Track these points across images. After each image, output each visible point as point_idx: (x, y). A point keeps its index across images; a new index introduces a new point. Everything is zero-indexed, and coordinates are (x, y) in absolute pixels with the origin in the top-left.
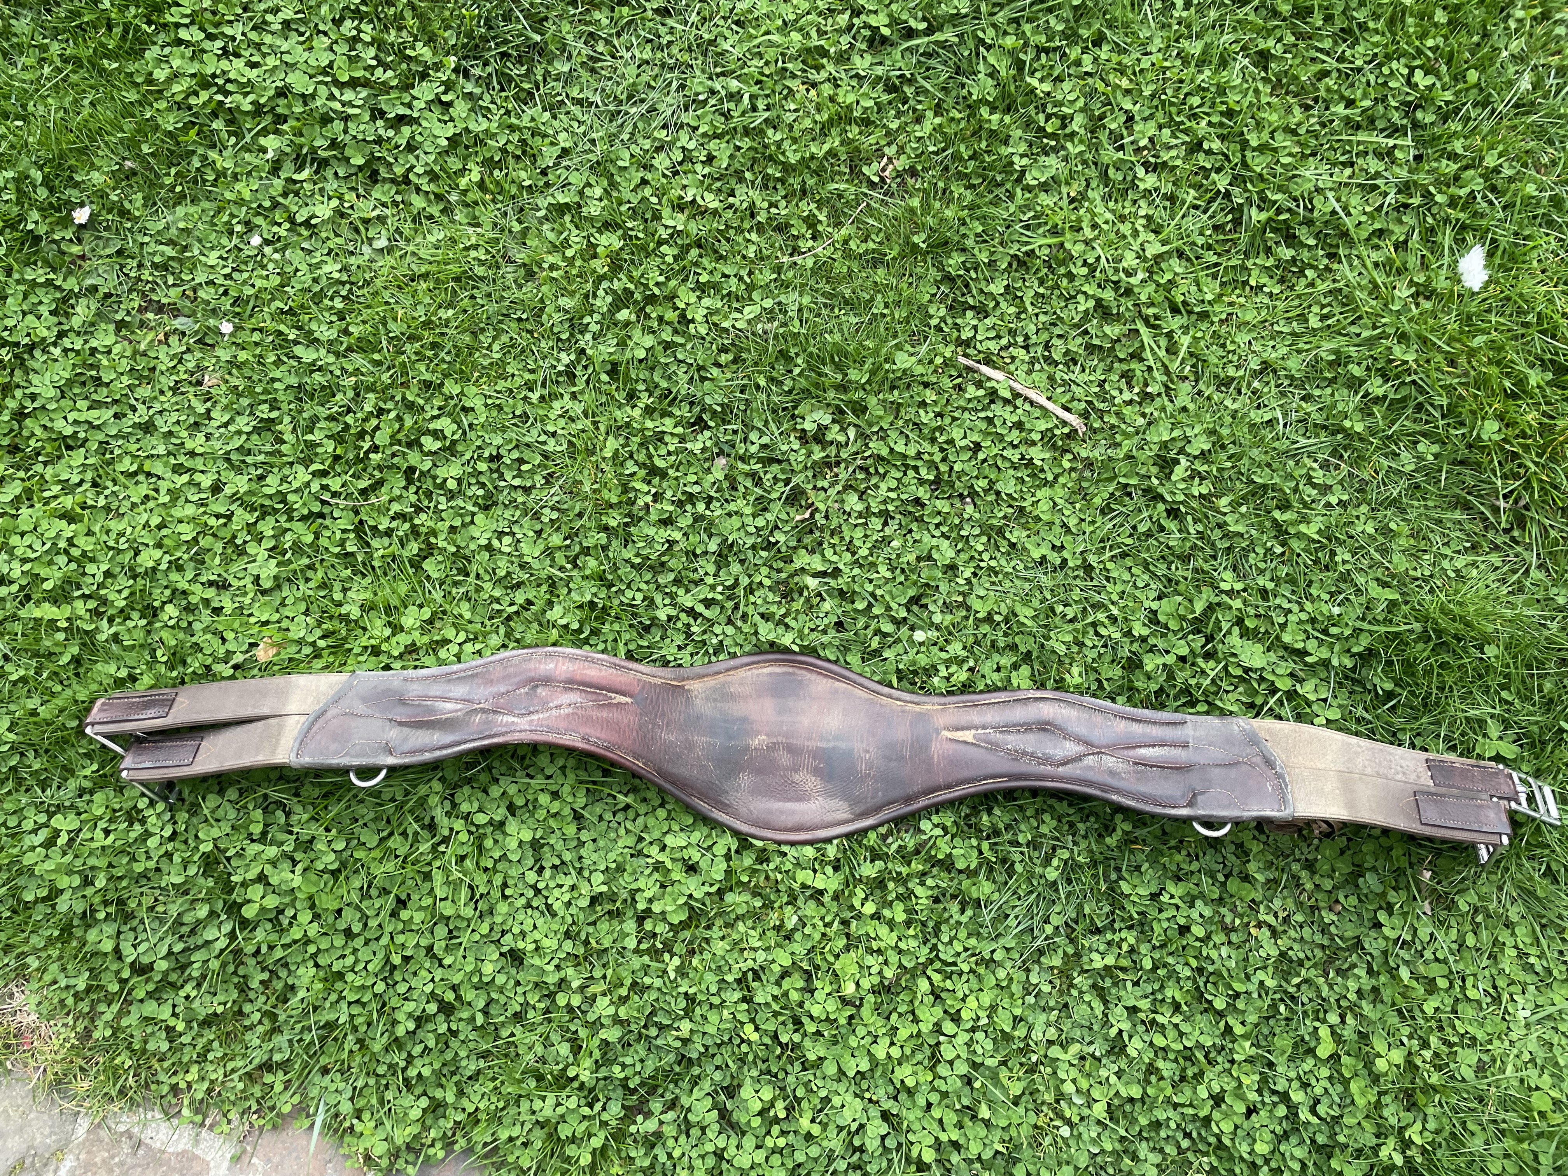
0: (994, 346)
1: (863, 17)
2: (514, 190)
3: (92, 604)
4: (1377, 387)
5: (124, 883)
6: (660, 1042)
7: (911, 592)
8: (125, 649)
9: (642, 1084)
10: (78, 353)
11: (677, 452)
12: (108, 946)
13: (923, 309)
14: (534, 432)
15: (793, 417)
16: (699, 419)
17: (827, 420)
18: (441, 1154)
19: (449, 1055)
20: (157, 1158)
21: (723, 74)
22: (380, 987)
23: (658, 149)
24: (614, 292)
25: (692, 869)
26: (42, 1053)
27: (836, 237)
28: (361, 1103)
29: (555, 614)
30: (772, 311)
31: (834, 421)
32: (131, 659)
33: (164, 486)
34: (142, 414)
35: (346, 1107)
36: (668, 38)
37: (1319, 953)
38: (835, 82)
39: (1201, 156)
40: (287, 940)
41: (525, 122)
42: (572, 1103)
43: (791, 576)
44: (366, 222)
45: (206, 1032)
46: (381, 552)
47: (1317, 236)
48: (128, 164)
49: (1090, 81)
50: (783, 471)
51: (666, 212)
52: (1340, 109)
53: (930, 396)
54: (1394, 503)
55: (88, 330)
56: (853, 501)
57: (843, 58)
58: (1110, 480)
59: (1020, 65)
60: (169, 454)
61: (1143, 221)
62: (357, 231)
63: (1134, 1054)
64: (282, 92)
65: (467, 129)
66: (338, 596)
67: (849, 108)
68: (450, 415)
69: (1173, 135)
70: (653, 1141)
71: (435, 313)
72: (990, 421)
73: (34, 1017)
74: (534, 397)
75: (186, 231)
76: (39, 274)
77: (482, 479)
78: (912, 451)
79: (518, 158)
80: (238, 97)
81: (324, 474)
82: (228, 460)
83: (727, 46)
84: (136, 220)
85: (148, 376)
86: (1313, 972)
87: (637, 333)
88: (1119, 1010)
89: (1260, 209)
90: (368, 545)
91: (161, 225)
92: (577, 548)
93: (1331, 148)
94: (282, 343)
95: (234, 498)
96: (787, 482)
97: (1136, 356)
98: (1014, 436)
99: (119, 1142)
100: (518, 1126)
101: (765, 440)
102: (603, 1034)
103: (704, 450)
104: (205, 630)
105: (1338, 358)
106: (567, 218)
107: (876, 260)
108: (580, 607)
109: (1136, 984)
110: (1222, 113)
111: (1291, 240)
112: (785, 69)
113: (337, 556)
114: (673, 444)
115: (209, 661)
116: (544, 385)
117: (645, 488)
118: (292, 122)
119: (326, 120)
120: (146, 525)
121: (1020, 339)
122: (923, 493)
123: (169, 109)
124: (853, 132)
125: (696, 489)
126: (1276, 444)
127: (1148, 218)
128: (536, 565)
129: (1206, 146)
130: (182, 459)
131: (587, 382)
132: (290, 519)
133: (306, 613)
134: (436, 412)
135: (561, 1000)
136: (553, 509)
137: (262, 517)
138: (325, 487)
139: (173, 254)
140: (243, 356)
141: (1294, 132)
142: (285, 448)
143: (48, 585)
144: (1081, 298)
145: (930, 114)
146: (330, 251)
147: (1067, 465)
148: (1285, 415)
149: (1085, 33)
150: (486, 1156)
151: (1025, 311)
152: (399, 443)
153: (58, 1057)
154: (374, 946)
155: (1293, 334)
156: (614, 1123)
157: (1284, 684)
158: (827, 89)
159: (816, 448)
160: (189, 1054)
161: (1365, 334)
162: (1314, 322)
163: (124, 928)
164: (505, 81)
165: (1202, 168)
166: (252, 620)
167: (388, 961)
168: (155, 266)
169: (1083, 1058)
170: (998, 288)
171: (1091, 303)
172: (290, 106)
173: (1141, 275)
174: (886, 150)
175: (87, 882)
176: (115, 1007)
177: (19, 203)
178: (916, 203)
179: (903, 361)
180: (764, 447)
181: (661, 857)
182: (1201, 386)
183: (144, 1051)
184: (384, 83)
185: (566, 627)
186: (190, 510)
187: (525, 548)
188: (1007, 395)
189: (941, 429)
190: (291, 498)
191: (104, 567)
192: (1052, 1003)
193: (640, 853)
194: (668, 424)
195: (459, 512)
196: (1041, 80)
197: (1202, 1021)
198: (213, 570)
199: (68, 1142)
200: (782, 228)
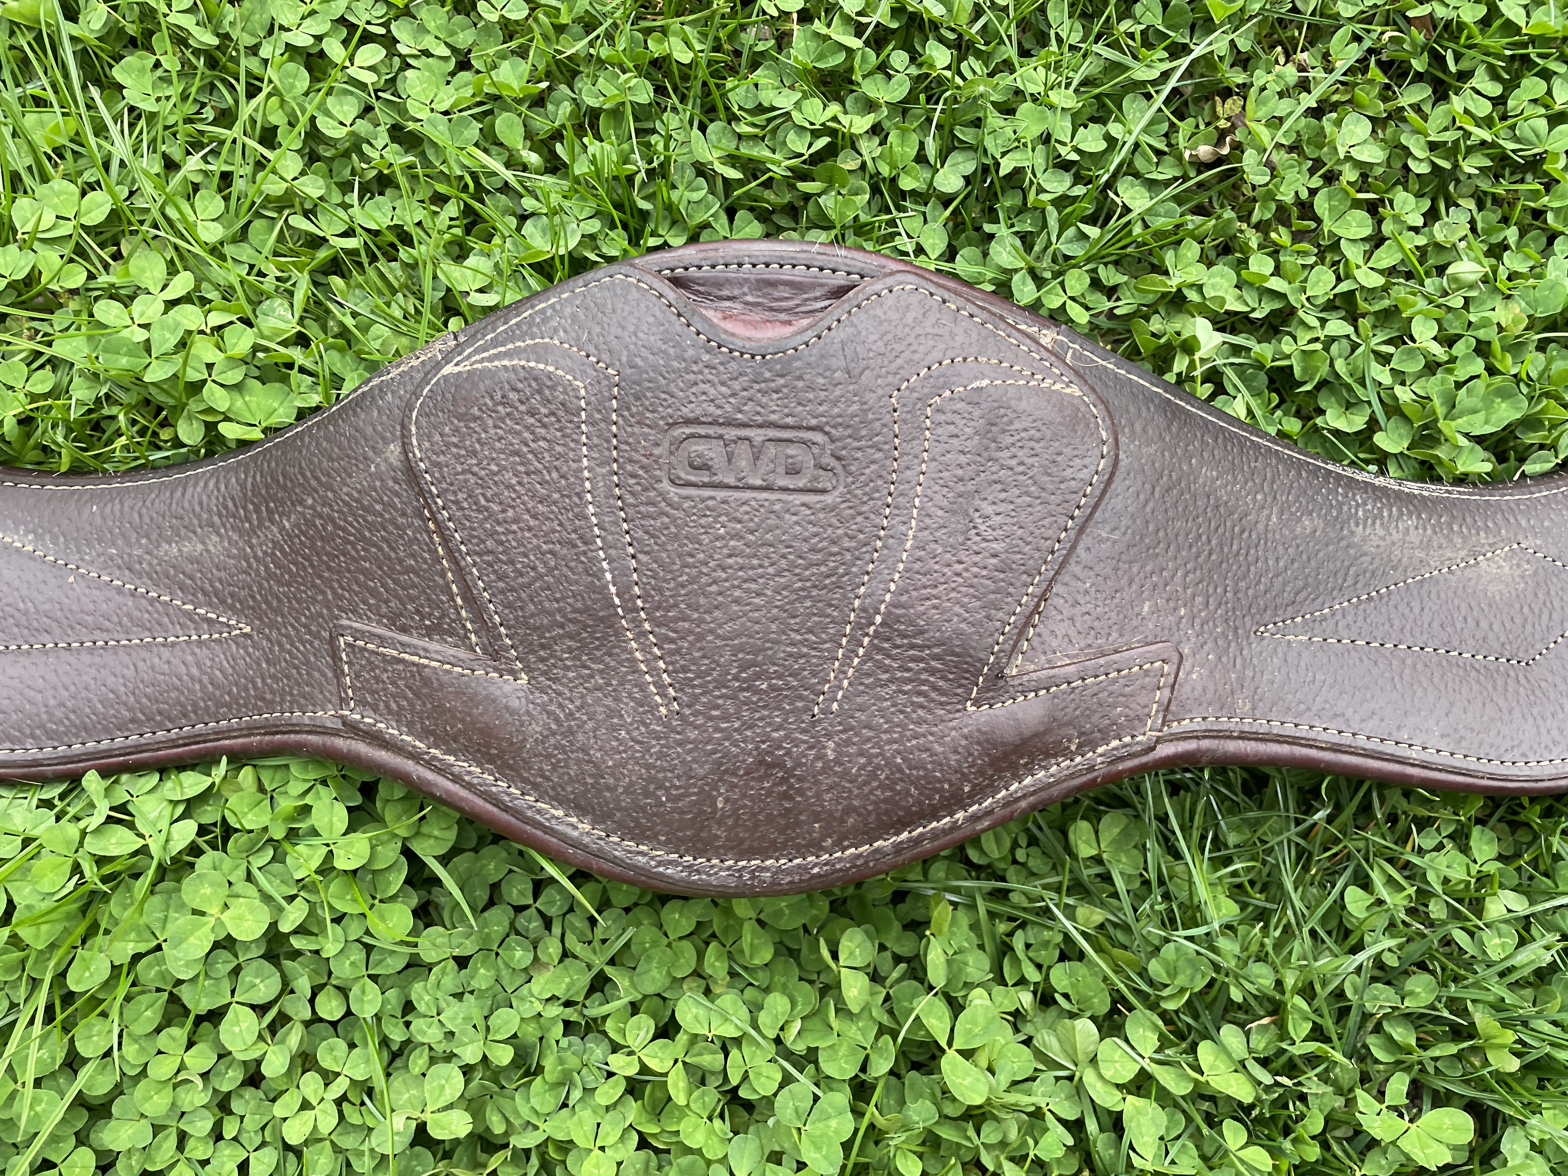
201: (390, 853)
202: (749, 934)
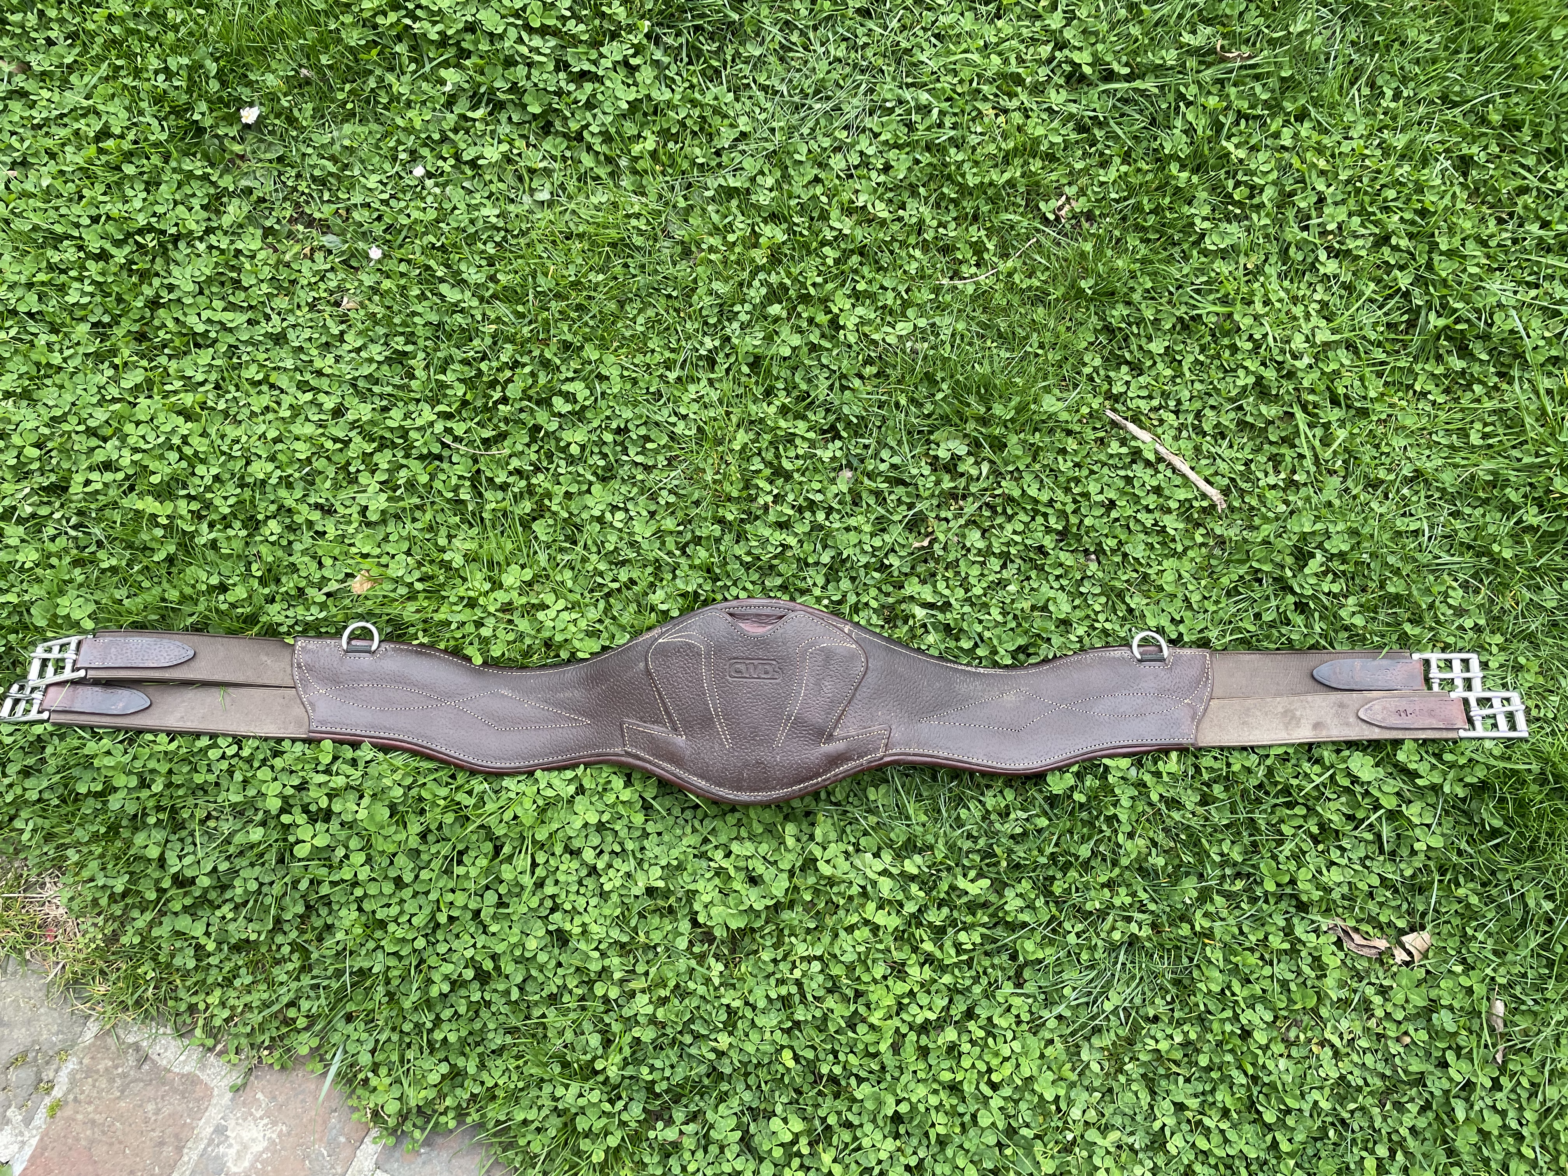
0: (1144, 406)
1: (1066, 52)
2: (685, 165)
3: (195, 506)
4: (1532, 516)
5: (181, 792)
6: (693, 1051)
7: (1021, 641)
8: (222, 557)
9: (667, 1092)
10: (222, 252)
11: (804, 457)
12: (153, 852)
13: (1080, 355)
14: (665, 412)
15: (928, 442)
16: (833, 427)
17: (962, 450)
18: (452, 1124)
19: (477, 1025)
20: (160, 1076)
21: (913, 85)
22: (420, 943)
23: (837, 150)
24: (769, 285)
25: (754, 881)
26: (64, 949)
27: (1001, 267)
28: (380, 1057)
29: (657, 597)
30: (923, 331)
31: (969, 453)
32: (226, 567)
33: (287, 400)
34: (275, 325)
35: (365, 1059)
36: (865, 39)
37: (1378, 1082)
38: (1026, 113)
39: (1386, 250)
40: (335, 878)
41: (709, 99)
42: (595, 1097)
43: (900, 602)
44: (532, 171)
45: (235, 957)
46: (493, 505)
47: (1490, 353)
48: (304, 71)
49: (1286, 155)
50: (908, 494)
51: (835, 213)
52: (1534, 228)
53: (1071, 444)
54: (1530, 638)
55: (236, 231)
56: (974, 538)
57: (1037, 89)
58: (1242, 562)
59: (1218, 126)
60: (296, 369)
61: (1317, 306)
62: (520, 179)
63: (1174, 1152)
64: (471, 28)
65: (649, 97)
66: (442, 541)
67: (1037, 141)
68: (584, 379)
69: (1362, 225)
70: (669, 1150)
71: (585, 276)
72: (1128, 480)
73: (61, 910)
74: (672, 376)
75: (351, 150)
76: (196, 166)
77: (605, 450)
78: (1044, 497)
79: (694, 133)
80: (427, 25)
81: (449, 416)
82: (354, 386)
83: (923, 58)
84: (302, 129)
85: (288, 288)
86: (1370, 1100)
87: (785, 331)
88: (1166, 1105)
89: (1439, 315)
90: (481, 495)
91: (326, 139)
92: (689, 536)
93: (1519, 266)
94: (428, 277)
95: (353, 425)
96: (911, 506)
97: (1288, 441)
98: (1151, 500)
99: (125, 1053)
100: (535, 1110)
101: (896, 460)
102: (636, 1032)
103: (834, 459)
104: (304, 552)
105: (1496, 480)
106: (734, 203)
107: (1039, 298)
108: (684, 595)
109: (1187, 1080)
110: (1416, 211)
111: (1464, 352)
112: (979, 91)
113: (448, 501)
114: (802, 448)
115: (303, 584)
116: (682, 367)
117: (768, 488)
118: (474, 59)
119: (509, 62)
120: (263, 436)
121: (1172, 404)
122: (1048, 542)
123: (354, 25)
124: (1036, 165)
125: (819, 497)
126: (1418, 555)
127: (1324, 304)
128: (645, 545)
129: (1394, 241)
130: (308, 376)
131: (728, 371)
132: (407, 456)
133: (408, 553)
134: (571, 375)
135: (599, 990)
136: (670, 492)
137: (379, 449)
138: (448, 431)
139: (333, 169)
140: (387, 284)
141: (1484, 244)
142: (414, 384)
143: (155, 479)
144: (1241, 372)
145: (1117, 160)
146: (492, 194)
147: (1199, 539)
148: (1432, 527)
149: (1289, 106)
150: (495, 1135)
151: (1182, 375)
152: (530, 399)
153: (81, 956)
154: (421, 900)
155: (1451, 447)
156: (633, 1125)
157: (1389, 803)
158: (1017, 118)
159: (947, 477)
160: (214, 976)
161: (1527, 460)
162: (1475, 439)
163: (173, 838)
164: (694, 53)
165: (1387, 263)
166: (354, 550)
167: (433, 918)
168: (314, 179)
169: (1119, 1147)
170: (1157, 347)
171: (1251, 380)
172: (476, 43)
173: (1307, 360)
174: (1067, 189)
175: (144, 784)
176: (149, 916)
177: (189, 91)
178: (1088, 247)
179: (1050, 404)
180: (894, 466)
181: (725, 864)
182: (1350, 483)
183: (169, 965)
184: (573, 36)
185: (665, 613)
186: (309, 429)
187: (638, 526)
188: (1152, 457)
189: (1077, 481)
190: (413, 435)
191: (214, 471)
192: (1096, 1084)
193: (703, 855)
194: (801, 427)
195: (577, 478)
196: (1237, 146)
197: (1249, 1130)
198: (323, 493)
199: (74, 1044)
200: (946, 250)
201: (636, 796)
202: (755, 824)
